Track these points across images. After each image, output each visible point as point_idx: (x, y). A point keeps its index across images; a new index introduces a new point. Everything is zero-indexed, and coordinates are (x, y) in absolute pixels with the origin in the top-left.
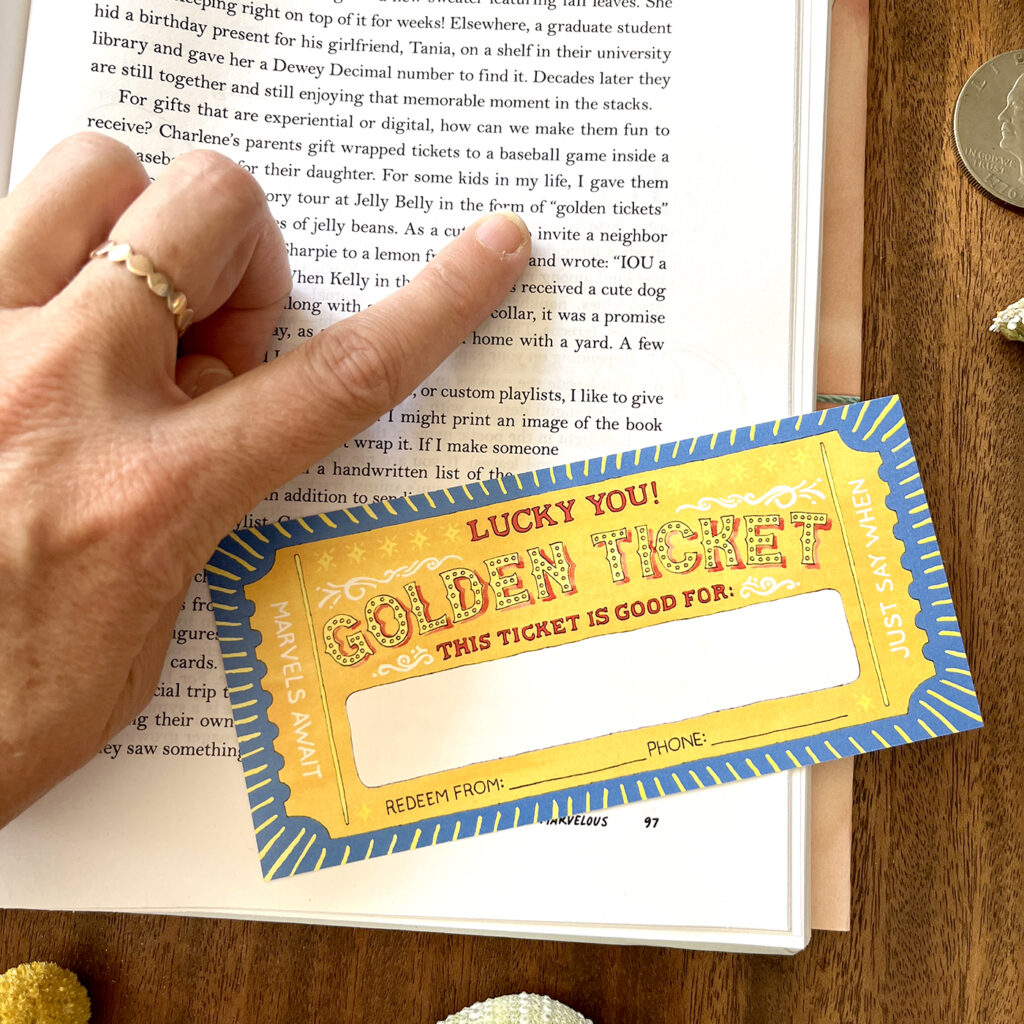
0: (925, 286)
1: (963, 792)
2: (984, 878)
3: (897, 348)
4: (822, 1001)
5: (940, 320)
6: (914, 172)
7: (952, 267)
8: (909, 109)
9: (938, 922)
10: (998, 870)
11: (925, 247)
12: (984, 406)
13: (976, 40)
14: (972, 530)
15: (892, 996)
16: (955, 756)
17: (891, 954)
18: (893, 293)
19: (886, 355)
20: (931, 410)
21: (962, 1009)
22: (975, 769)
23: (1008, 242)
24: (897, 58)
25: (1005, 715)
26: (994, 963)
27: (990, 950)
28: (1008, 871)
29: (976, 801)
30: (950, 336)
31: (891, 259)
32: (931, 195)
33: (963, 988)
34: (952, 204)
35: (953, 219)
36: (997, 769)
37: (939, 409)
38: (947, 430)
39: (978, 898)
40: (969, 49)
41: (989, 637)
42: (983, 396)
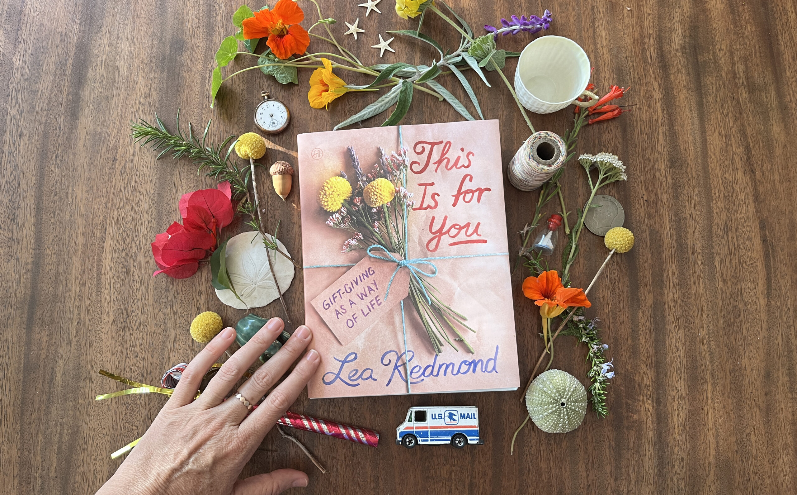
0: (682, 224)
1: (702, 347)
2: (709, 367)
3: (676, 240)
4: (674, 399)
5: (686, 232)
6: (677, 196)
7: (688, 218)
8: (674, 181)
9: (699, 378)
10: (712, 365)
11: (681, 215)
12: (699, 253)
13: (689, 162)
14: (699, 284)
15: (690, 397)
16: (700, 339)
17: (689, 387)
18: (674, 227)
19: (674, 242)
20: (686, 255)
21: (707, 399)
22: (705, 341)
23: (701, 212)
24: (670, 168)
25: (711, 328)
26: (713, 387)
27: (712, 384)
28: (715, 365)
29: (706, 349)
30: (689, 236)
31: (673, 218)
32: (681, 201)
33: (707, 394)
34: (687, 203)
35: (687, 207)
36: (710, 341)
37: (688, 254)
38: (691, 259)
39: (708, 372)
40: (688, 164)
41: (705, 309)
42: (699, 251)
